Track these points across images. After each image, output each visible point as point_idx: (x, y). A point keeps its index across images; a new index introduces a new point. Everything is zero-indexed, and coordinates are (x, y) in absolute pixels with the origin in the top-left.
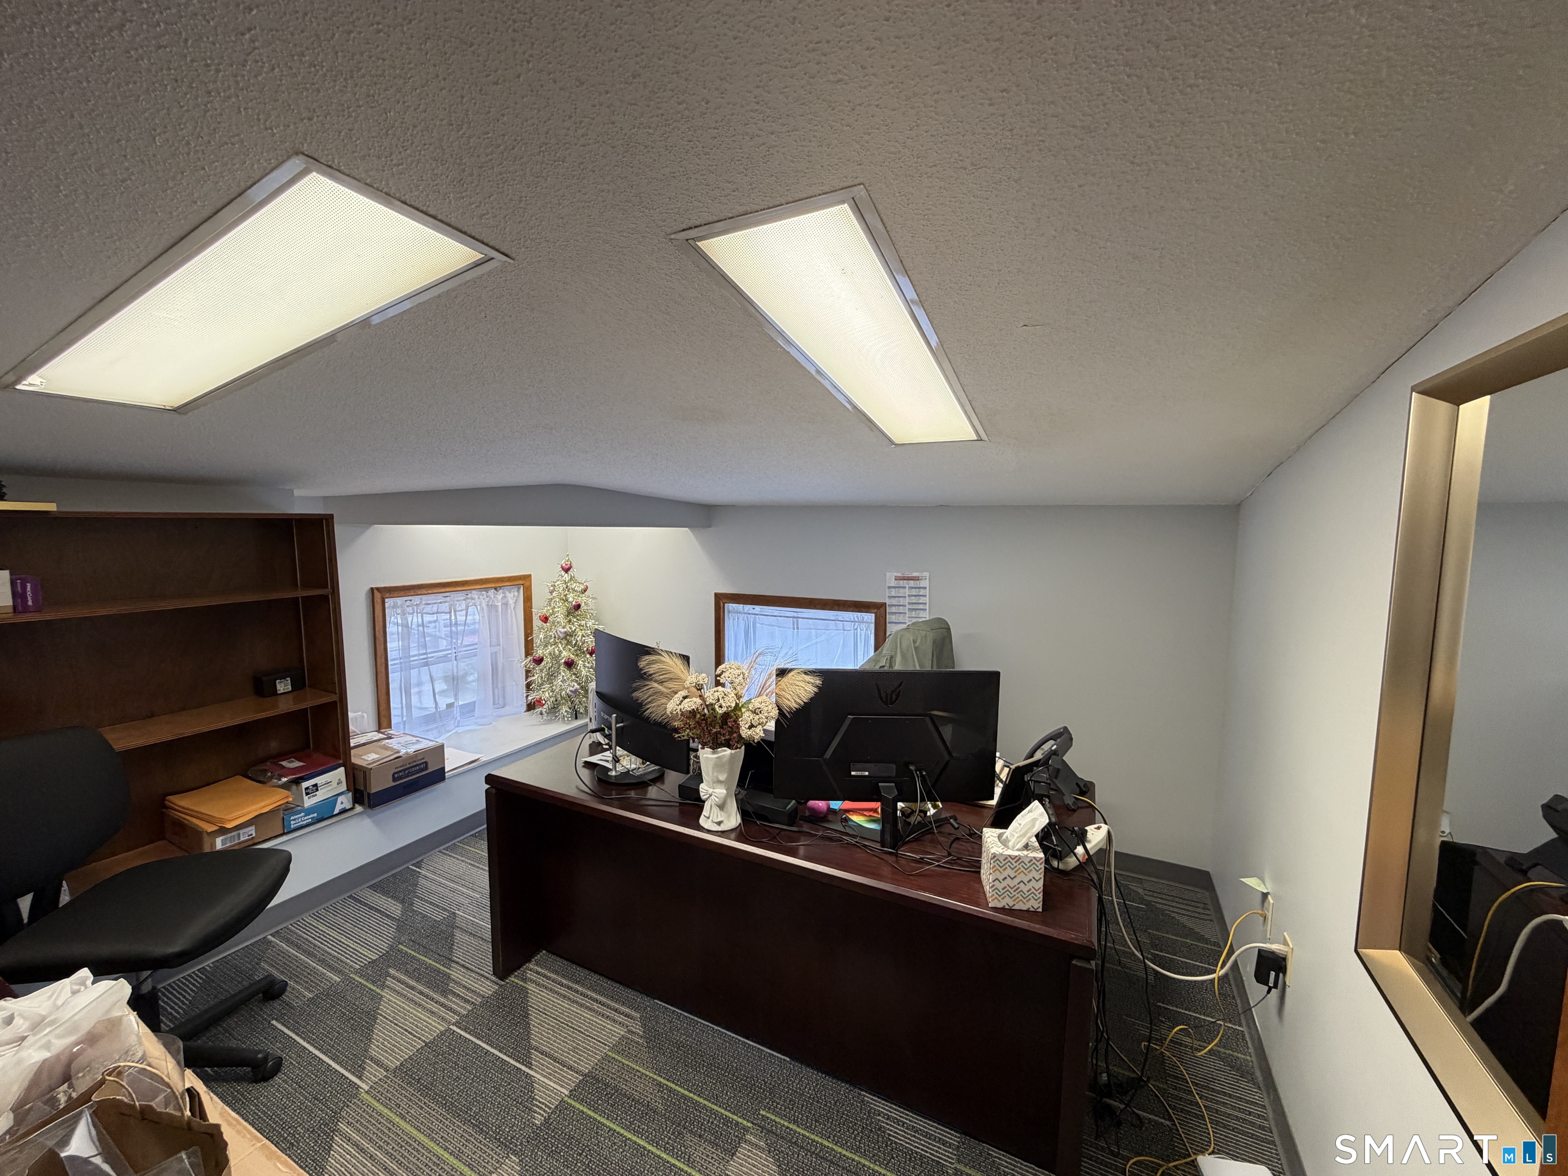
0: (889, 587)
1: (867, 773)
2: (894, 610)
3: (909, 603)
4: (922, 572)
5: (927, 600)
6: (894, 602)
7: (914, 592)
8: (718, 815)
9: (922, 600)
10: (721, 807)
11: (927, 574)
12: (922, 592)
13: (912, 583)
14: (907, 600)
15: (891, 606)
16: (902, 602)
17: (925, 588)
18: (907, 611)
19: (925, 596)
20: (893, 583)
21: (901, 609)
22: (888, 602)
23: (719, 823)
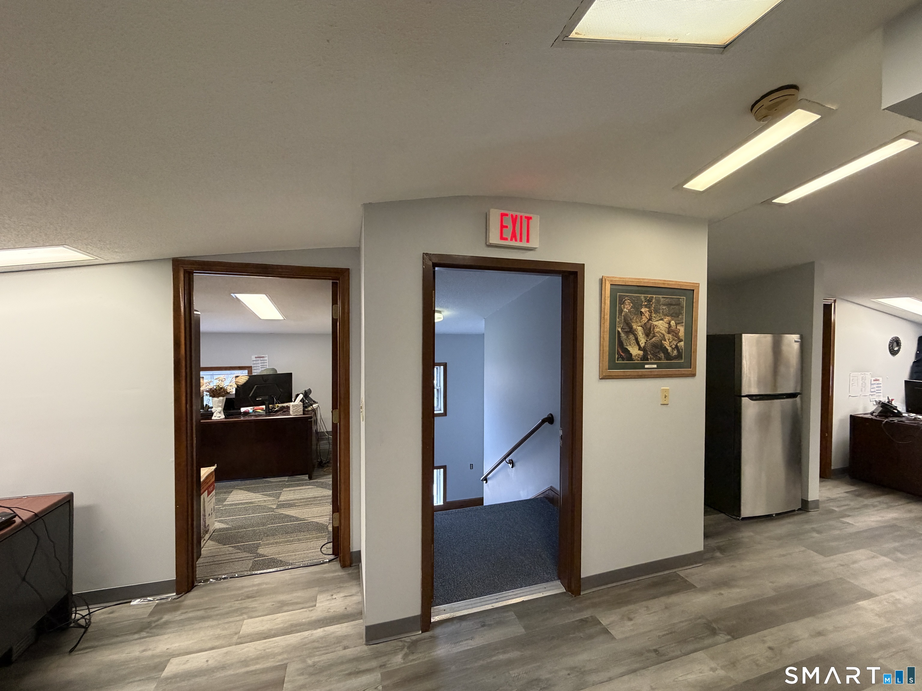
0: (253, 361)
1: (261, 399)
2: (255, 368)
3: (261, 366)
4: (265, 355)
5: (267, 364)
6: (255, 365)
7: (262, 362)
8: (219, 415)
9: (265, 364)
10: (220, 413)
11: (267, 355)
12: (265, 361)
13: (262, 359)
14: (260, 364)
15: (254, 367)
16: (258, 365)
17: (266, 360)
18: (260, 368)
19: (267, 363)
20: (255, 359)
21: (258, 368)
22: (253, 366)
23: (219, 417)
